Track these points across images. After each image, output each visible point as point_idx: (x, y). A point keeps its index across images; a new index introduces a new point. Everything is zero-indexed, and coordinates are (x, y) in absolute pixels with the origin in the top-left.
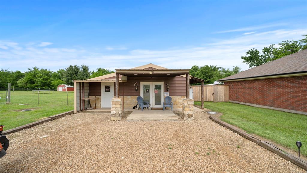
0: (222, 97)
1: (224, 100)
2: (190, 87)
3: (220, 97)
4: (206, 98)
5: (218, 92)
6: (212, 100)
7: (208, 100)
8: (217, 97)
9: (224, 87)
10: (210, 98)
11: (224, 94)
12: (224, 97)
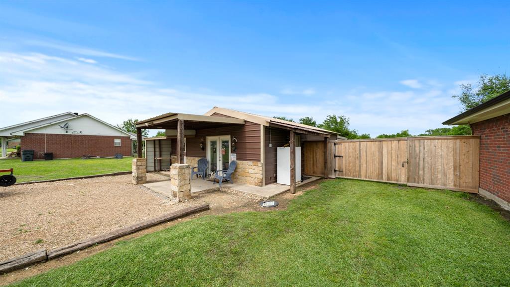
0: (445, 174)
1: (450, 186)
2: (335, 144)
3: (432, 174)
4: (382, 173)
5: (428, 159)
6: (403, 180)
7: (388, 179)
8: (421, 172)
9: (453, 141)
10: (394, 175)
11: (451, 164)
12: (455, 175)
